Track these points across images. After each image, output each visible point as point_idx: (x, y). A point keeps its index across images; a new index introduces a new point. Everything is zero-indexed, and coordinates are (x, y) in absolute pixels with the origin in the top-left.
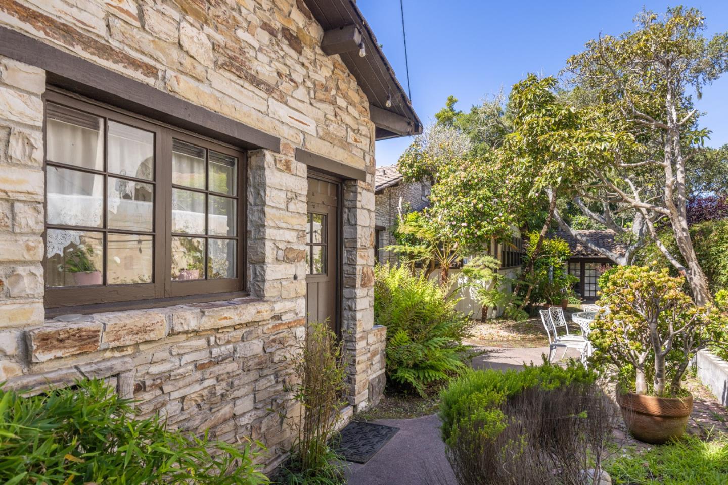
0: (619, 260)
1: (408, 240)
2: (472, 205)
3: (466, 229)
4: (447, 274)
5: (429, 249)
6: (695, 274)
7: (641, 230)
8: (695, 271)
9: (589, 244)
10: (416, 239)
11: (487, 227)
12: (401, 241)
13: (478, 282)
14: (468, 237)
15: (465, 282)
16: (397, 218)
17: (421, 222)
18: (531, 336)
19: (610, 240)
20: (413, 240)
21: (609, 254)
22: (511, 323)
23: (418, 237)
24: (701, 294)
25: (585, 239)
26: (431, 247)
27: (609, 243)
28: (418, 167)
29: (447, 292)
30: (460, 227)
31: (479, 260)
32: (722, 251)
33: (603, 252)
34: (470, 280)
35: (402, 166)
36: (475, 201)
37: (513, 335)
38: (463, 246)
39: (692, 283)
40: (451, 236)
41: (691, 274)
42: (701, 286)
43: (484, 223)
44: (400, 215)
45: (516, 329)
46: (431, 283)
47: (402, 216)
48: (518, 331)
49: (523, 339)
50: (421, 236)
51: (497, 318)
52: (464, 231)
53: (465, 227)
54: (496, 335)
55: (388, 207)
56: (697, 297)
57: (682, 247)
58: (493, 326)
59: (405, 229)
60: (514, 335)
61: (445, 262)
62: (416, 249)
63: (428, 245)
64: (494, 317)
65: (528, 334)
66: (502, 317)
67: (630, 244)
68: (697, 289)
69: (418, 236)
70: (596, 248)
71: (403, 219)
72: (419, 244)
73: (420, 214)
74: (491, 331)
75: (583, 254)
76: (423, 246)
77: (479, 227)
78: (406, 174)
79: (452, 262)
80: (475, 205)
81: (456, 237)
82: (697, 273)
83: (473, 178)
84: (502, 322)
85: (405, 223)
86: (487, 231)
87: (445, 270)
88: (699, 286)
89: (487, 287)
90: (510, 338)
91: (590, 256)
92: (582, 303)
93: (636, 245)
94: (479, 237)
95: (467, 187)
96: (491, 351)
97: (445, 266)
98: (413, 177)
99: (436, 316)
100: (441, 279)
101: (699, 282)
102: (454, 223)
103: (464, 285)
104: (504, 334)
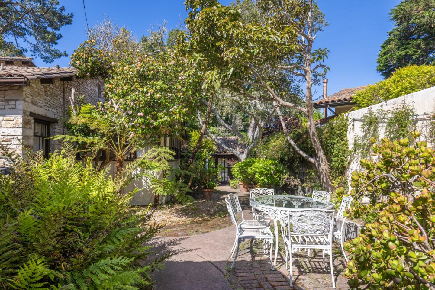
0: (240, 156)
1: (80, 131)
2: (149, 94)
3: (143, 119)
4: (121, 166)
5: (103, 140)
6: (322, 161)
7: (253, 136)
8: (322, 159)
9: (223, 145)
10: (90, 130)
11: (163, 118)
12: (73, 133)
13: (150, 172)
14: (144, 127)
15: (138, 172)
16: (69, 110)
17: (95, 114)
18: (198, 219)
19: (232, 143)
20: (86, 131)
21: (235, 152)
22: (179, 207)
23: (92, 129)
24: (326, 177)
25: (220, 142)
26: (105, 139)
27: (232, 145)
28: (93, 62)
29: (121, 183)
30: (136, 116)
31: (155, 151)
32: (334, 144)
33: (230, 151)
34: (143, 171)
35: (76, 60)
36: (152, 91)
37: (182, 219)
38: (139, 137)
39: (320, 168)
40: (127, 126)
41: (319, 161)
42: (326, 171)
43: (160, 114)
44: (73, 106)
45: (184, 212)
46: (102, 174)
47: (75, 107)
48: (187, 214)
49: (193, 223)
50: (94, 128)
51: (167, 203)
52: (140, 120)
53: (141, 117)
54: (168, 220)
55: (61, 100)
56: (323, 179)
57: (314, 139)
58: (165, 212)
59: (78, 120)
60: (184, 219)
61: (120, 153)
62: (89, 140)
63: (103, 136)
64: (164, 203)
65: (195, 217)
66: (171, 201)
67: (248, 145)
68: (324, 173)
69: (93, 127)
70: (227, 148)
71: (76, 110)
72: (93, 136)
73: (94, 107)
74: (164, 217)
75: (217, 152)
76: (97, 138)
77: (155, 118)
78: (80, 68)
79: (127, 153)
80: (152, 95)
81: (133, 127)
82: (324, 160)
83: (149, 70)
84: (171, 207)
85: (78, 114)
86: (162, 123)
87: (119, 161)
88: (324, 170)
89: (158, 176)
90: (181, 223)
91: (222, 154)
92: (218, 186)
93: (252, 145)
94: (155, 128)
95: (143, 78)
96: (170, 243)
97: (120, 157)
98: (87, 71)
99: (107, 221)
100: (115, 170)
101: (325, 167)
102: (130, 112)
103: (138, 176)
104: (175, 219)
